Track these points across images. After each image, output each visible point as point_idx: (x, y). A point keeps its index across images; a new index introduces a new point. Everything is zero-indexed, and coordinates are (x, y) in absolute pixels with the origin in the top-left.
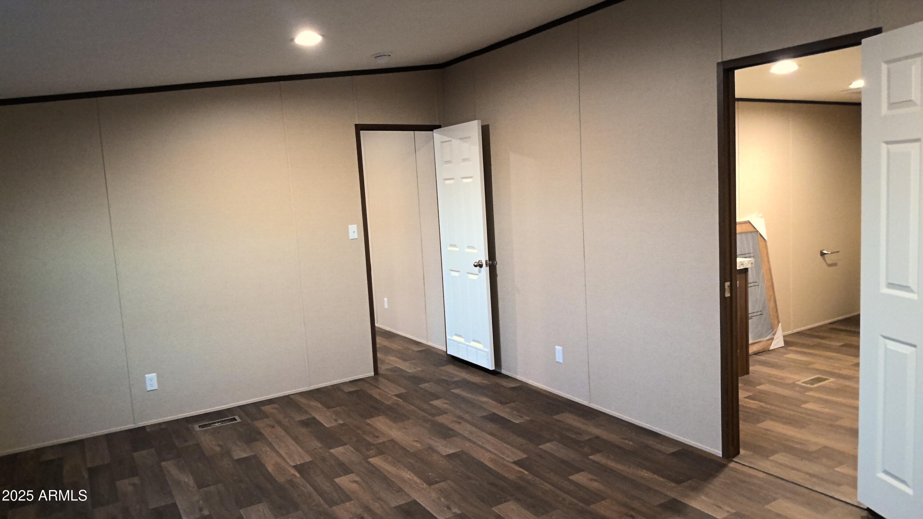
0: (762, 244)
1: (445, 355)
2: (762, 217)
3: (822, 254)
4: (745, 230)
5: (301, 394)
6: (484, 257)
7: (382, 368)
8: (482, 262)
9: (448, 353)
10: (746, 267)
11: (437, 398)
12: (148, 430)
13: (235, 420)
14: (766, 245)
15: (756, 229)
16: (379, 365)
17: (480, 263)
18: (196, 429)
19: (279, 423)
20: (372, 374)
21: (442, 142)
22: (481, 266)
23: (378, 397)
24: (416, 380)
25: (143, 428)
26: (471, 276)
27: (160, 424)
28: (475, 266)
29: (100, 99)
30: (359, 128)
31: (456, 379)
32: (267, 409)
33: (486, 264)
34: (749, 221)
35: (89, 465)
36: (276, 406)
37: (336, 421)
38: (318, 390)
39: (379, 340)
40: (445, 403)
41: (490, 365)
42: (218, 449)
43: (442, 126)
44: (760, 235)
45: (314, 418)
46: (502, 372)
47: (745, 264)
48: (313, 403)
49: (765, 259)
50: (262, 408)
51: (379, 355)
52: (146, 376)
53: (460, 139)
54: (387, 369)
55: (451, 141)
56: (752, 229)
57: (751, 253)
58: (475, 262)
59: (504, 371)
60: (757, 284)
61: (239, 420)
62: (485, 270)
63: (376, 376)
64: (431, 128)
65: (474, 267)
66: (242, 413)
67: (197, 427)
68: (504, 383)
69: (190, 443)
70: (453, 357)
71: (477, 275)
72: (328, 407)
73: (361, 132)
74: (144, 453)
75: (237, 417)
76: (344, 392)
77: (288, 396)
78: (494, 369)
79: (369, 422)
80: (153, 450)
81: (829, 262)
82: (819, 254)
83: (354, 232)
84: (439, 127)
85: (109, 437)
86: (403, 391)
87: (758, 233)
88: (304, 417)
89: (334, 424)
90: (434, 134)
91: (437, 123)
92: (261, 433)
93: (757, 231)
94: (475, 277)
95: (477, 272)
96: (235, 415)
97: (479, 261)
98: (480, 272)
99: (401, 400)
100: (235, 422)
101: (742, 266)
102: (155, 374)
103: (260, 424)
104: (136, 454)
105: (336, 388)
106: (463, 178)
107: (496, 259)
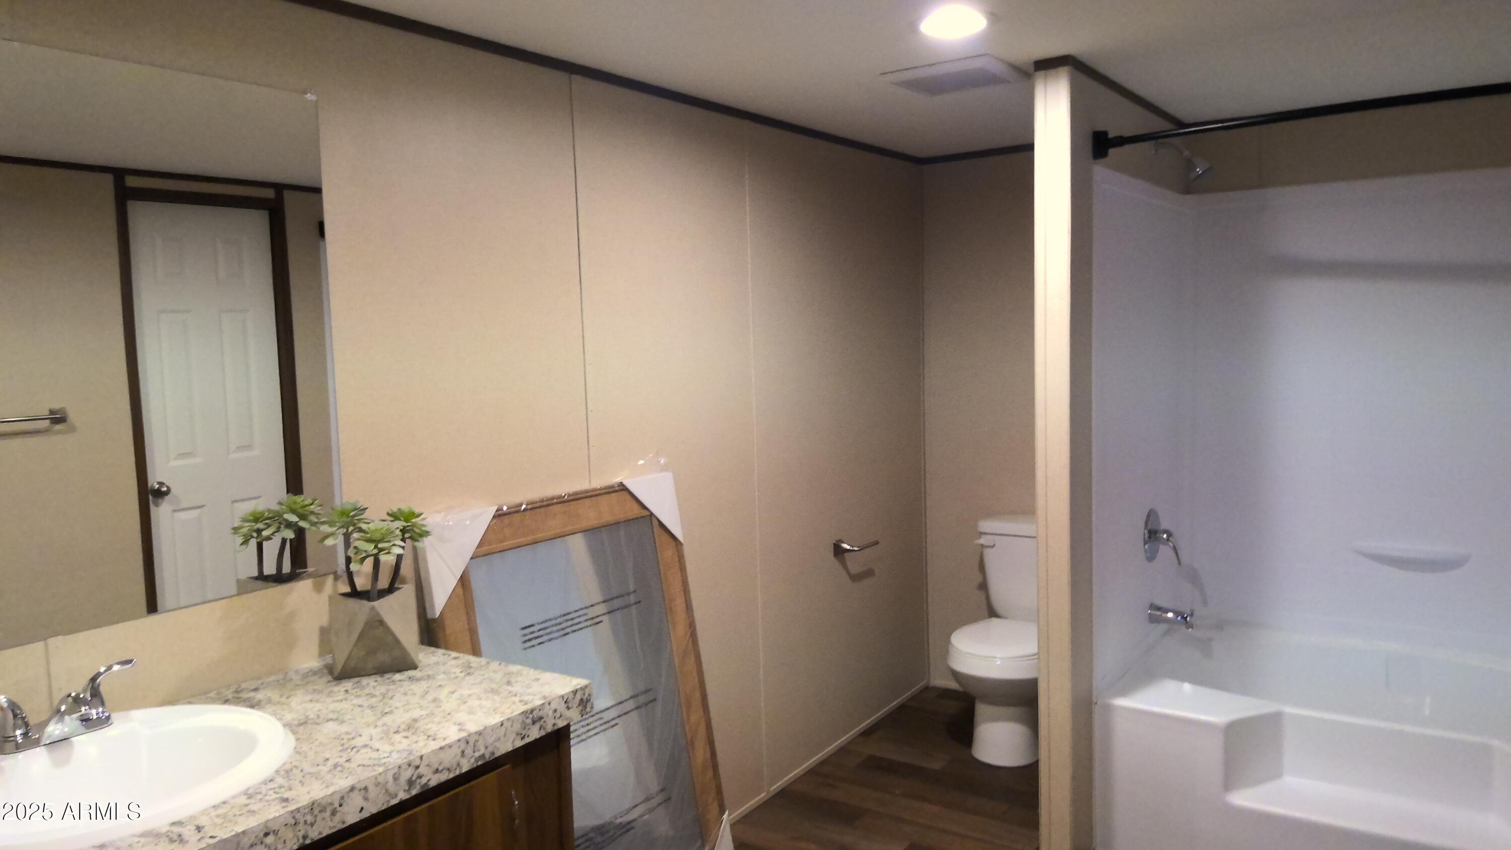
0: (668, 553)
2: (664, 468)
3: (838, 551)
4: (607, 518)
10: (554, 725)
14: (681, 557)
15: (644, 507)
34: (621, 484)
44: (662, 525)
47: (550, 713)
49: (679, 603)
56: (636, 511)
57: (629, 594)
60: (650, 696)
81: (854, 569)
82: (830, 554)
87: (655, 523)
93: (652, 514)
101: (538, 725)
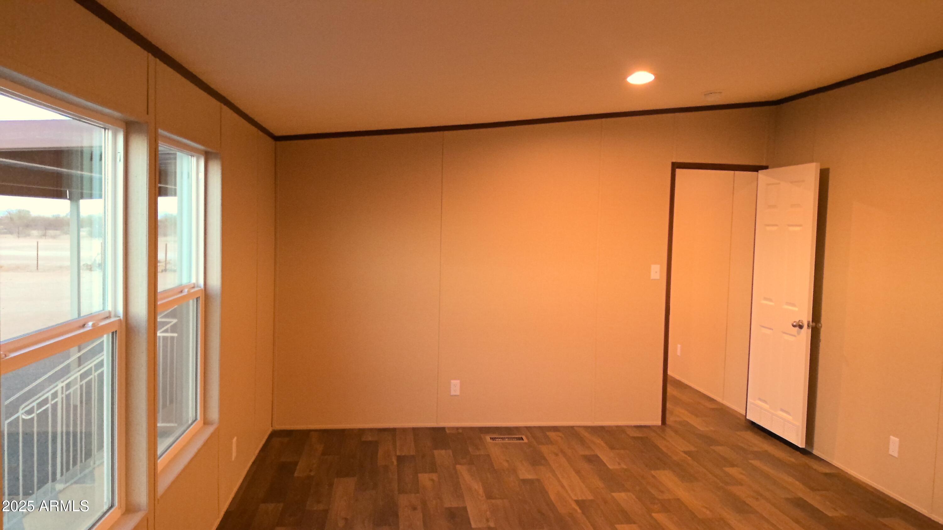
1: (744, 418)
5: (586, 428)
6: (806, 316)
7: (670, 419)
8: (803, 322)
9: (747, 418)
11: (733, 465)
12: (448, 431)
13: (522, 439)
16: (668, 415)
17: (801, 324)
18: (488, 441)
19: (562, 451)
20: (659, 423)
21: (768, 185)
22: (801, 327)
23: (664, 449)
24: (709, 440)
25: (443, 429)
26: (786, 337)
27: (457, 428)
28: (794, 326)
29: (447, 133)
30: (676, 166)
31: (756, 449)
32: (552, 435)
33: (808, 326)
35: (398, 454)
36: (560, 434)
37: (619, 464)
38: (602, 428)
39: (669, 389)
40: (741, 473)
41: (800, 442)
42: (506, 464)
43: (769, 167)
45: (598, 457)
46: (813, 453)
48: (598, 441)
50: (548, 433)
51: (668, 405)
52: (452, 381)
53: (791, 182)
54: (676, 421)
55: (779, 184)
58: (794, 322)
59: (815, 452)
61: (525, 440)
62: (806, 333)
63: (663, 426)
64: (756, 169)
65: (792, 327)
66: (529, 434)
67: (488, 438)
68: (815, 465)
69: (482, 452)
70: (753, 424)
71: (794, 336)
72: (612, 448)
73: (678, 171)
74: (443, 452)
75: (524, 437)
76: (628, 435)
77: (572, 427)
78: (804, 447)
79: (654, 474)
80: (450, 452)
83: (656, 272)
84: (766, 168)
85: (415, 430)
86: (692, 448)
88: (587, 453)
89: (617, 467)
90: (759, 174)
91: (764, 164)
92: (545, 459)
94: (792, 339)
95: (795, 333)
96: (523, 434)
97: (800, 321)
98: (799, 333)
99: (689, 458)
100: (521, 441)
102: (459, 381)
103: (544, 449)
104: (436, 452)
105: (620, 429)
106: (789, 225)
107: (820, 322)
